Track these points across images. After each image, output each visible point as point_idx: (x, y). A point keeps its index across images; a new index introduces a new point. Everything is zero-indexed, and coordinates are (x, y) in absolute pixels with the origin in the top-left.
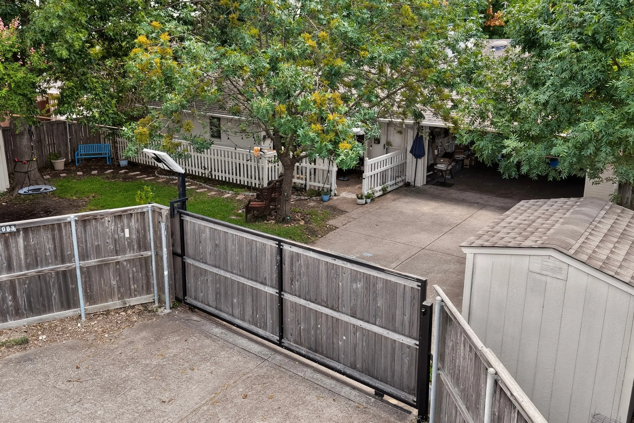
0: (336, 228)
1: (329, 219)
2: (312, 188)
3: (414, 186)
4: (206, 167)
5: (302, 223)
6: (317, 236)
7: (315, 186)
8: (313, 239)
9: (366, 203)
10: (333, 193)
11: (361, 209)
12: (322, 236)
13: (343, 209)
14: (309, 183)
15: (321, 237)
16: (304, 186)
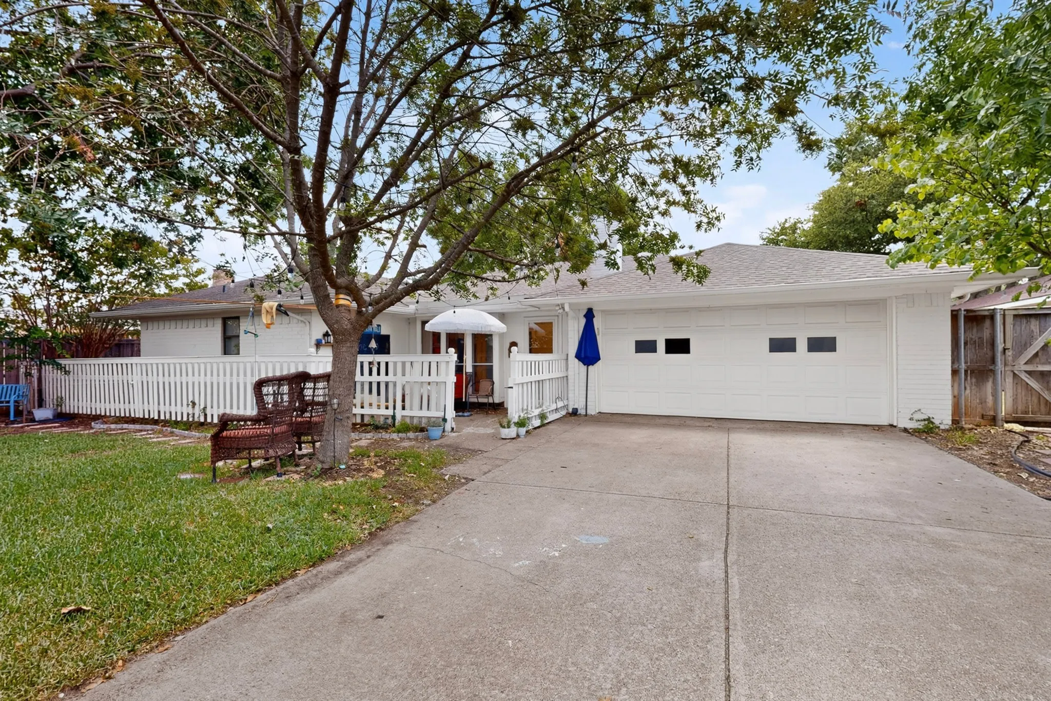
0: (468, 480)
1: (446, 465)
2: (408, 421)
3: (586, 415)
4: (197, 401)
5: (379, 474)
6: (417, 503)
7: (412, 418)
8: (408, 510)
9: (518, 436)
10: (448, 427)
11: (510, 446)
12: (434, 502)
13: (477, 448)
14: (399, 413)
15: (429, 505)
16: (390, 421)
